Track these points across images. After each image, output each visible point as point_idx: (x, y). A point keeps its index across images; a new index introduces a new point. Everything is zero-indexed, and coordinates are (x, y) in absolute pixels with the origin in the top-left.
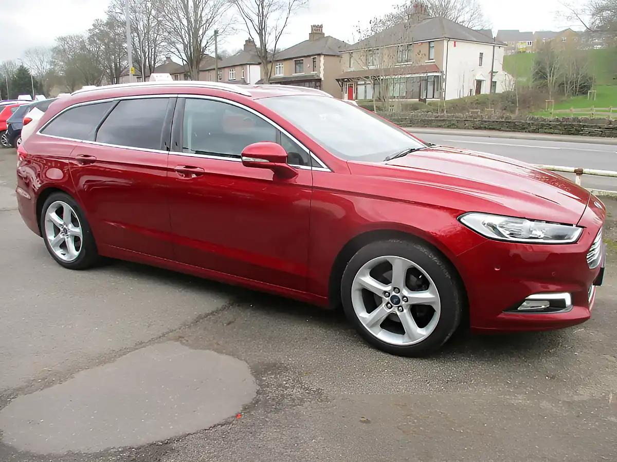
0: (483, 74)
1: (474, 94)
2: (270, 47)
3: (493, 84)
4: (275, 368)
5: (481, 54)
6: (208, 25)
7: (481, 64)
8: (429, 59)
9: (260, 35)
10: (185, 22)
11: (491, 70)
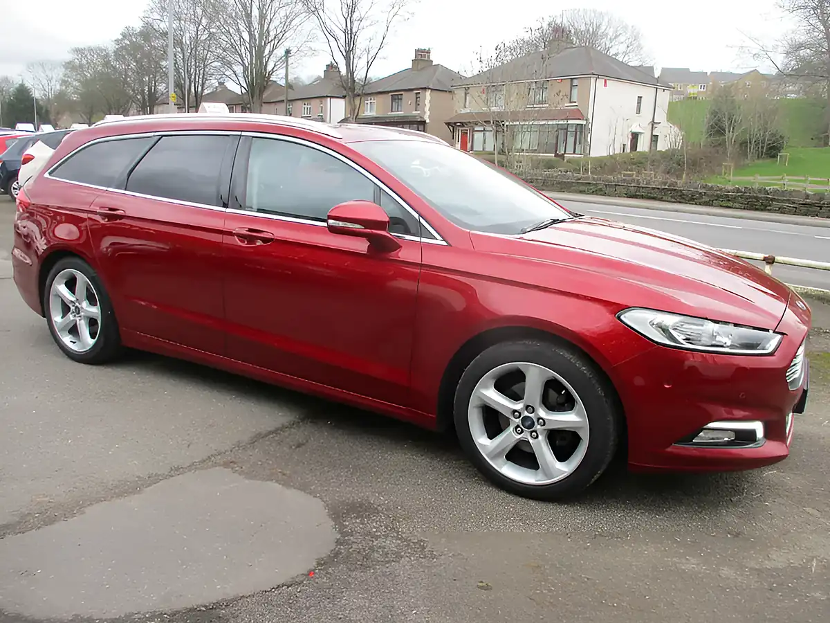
0: (640, 125)
1: (629, 151)
2: (359, 75)
3: (654, 139)
4: (362, 510)
5: (640, 98)
6: (276, 42)
7: (638, 111)
8: (571, 102)
9: (347, 58)
10: (246, 36)
11: (651, 120)
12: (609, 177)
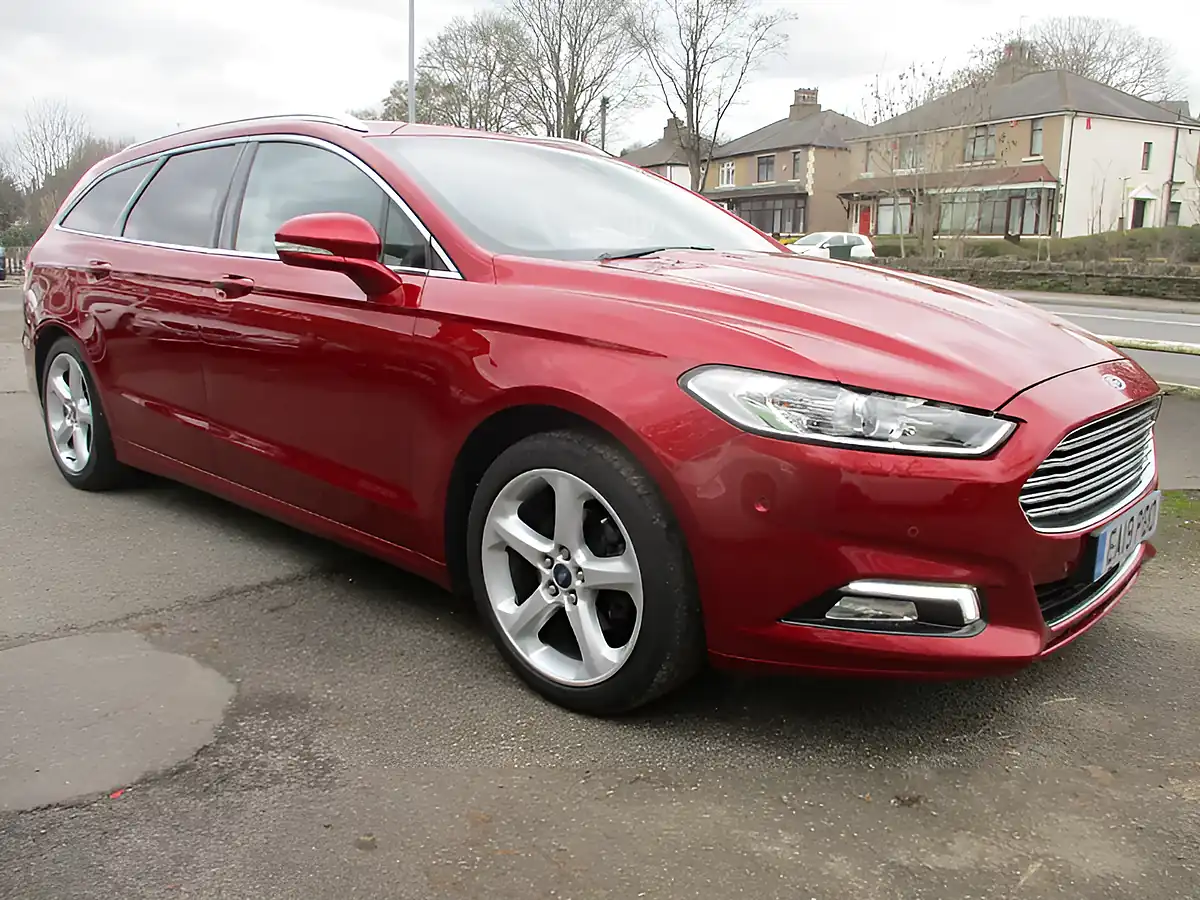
0: (1148, 186)
1: (1129, 227)
2: (706, 129)
3: (1174, 208)
5: (1148, 145)
6: (595, 88)
7: (1145, 167)
8: (1031, 155)
9: (689, 106)
10: (552, 84)
11: (1168, 178)
12: (1077, 262)
